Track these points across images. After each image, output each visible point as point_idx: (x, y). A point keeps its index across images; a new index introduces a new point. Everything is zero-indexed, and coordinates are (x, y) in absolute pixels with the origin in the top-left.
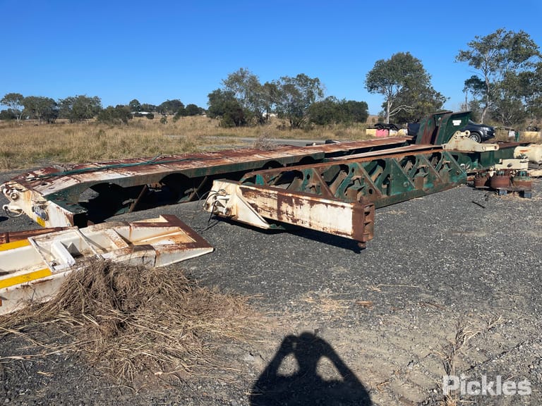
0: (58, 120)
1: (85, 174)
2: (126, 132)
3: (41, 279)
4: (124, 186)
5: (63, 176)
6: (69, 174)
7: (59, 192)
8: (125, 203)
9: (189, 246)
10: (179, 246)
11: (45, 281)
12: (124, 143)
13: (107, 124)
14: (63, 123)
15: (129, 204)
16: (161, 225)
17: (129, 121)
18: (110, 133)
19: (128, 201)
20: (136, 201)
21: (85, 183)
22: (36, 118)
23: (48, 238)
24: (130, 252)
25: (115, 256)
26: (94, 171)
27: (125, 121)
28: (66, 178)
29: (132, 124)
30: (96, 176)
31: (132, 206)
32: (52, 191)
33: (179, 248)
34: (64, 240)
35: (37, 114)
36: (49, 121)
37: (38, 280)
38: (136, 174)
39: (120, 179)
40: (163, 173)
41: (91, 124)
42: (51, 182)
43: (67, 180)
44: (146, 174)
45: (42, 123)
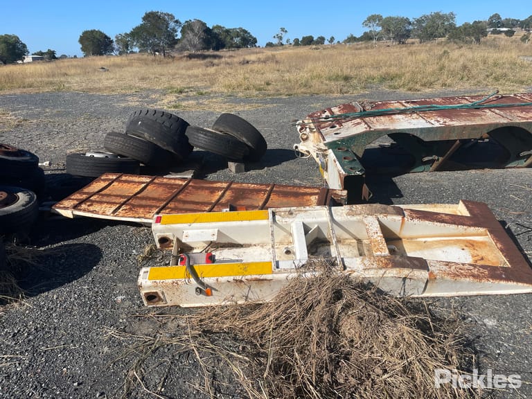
0: (410, 40)
1: (382, 118)
2: (473, 53)
3: (258, 277)
4: (426, 140)
5: (355, 118)
6: (364, 115)
7: (343, 140)
8: (426, 159)
9: (495, 273)
10: (475, 271)
11: (263, 280)
12: (465, 67)
13: (457, 43)
14: (413, 43)
15: (432, 162)
16: (455, 220)
17: (482, 39)
18: (455, 54)
19: (430, 158)
20: (441, 159)
21: (375, 130)
22: (389, 39)
23: (291, 213)
24: (386, 266)
25: (361, 267)
26: (394, 114)
27: (478, 40)
28: (359, 120)
29: (485, 43)
30: (393, 121)
31: (435, 165)
32: (335, 138)
33: (474, 276)
34: (308, 221)
35: (391, 35)
36: (400, 42)
37: (254, 277)
38: (449, 122)
39: (422, 130)
40: (490, 125)
41: (439, 44)
42: (341, 124)
43: (358, 124)
44: (463, 123)
45: (394, 44)
